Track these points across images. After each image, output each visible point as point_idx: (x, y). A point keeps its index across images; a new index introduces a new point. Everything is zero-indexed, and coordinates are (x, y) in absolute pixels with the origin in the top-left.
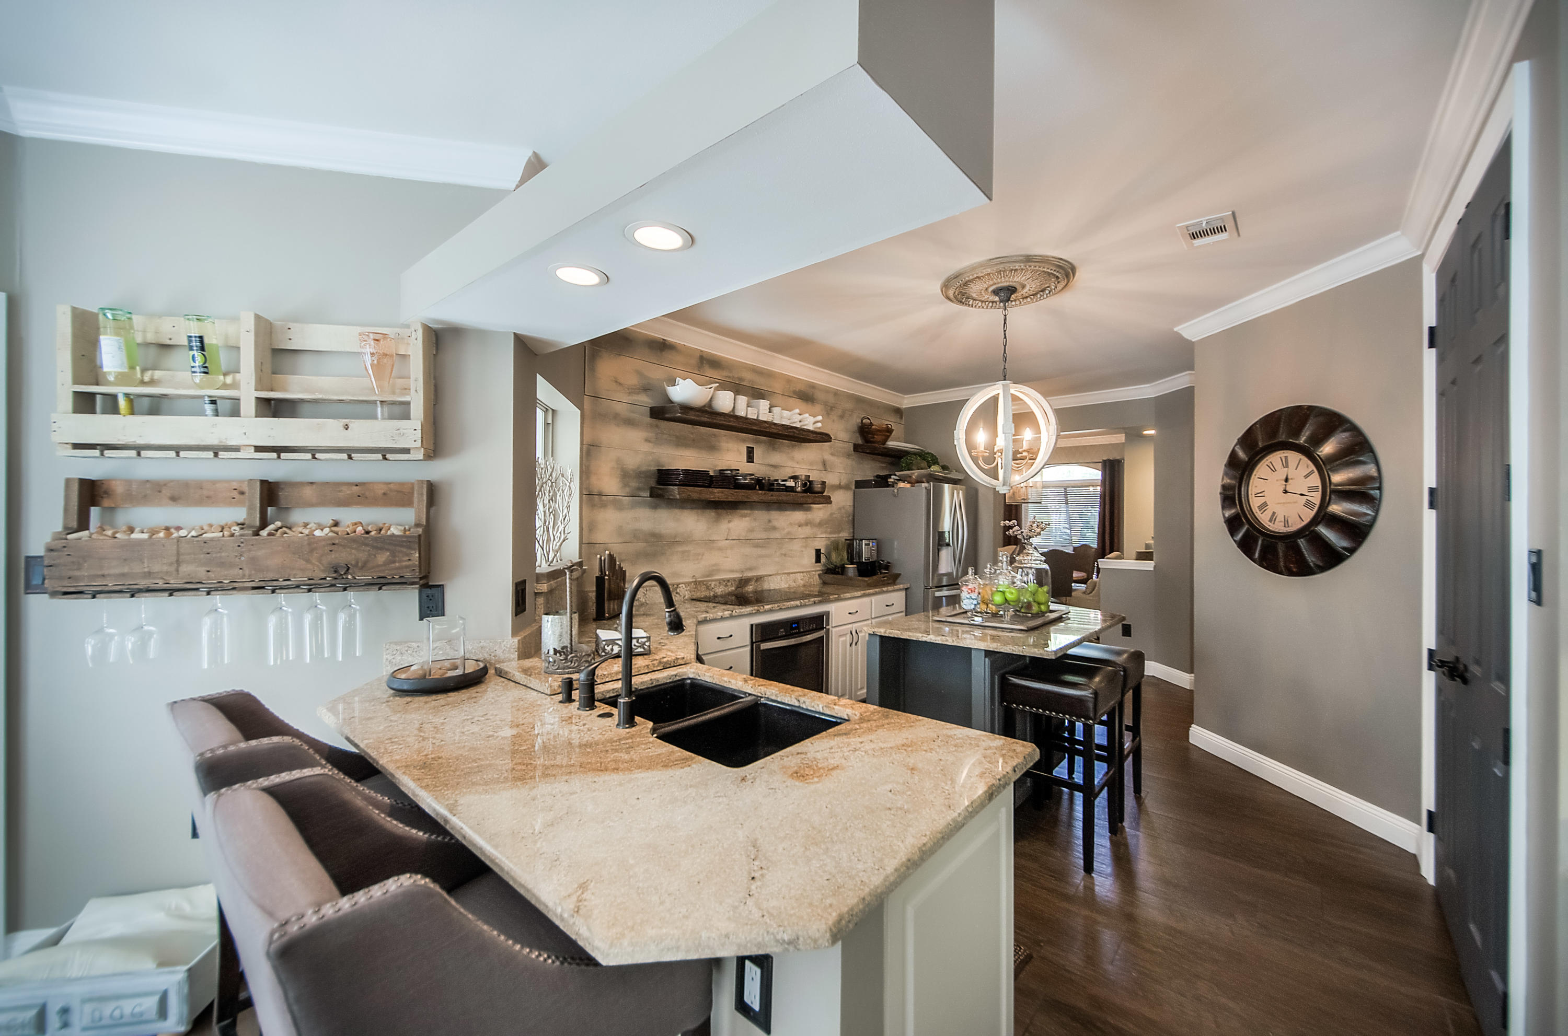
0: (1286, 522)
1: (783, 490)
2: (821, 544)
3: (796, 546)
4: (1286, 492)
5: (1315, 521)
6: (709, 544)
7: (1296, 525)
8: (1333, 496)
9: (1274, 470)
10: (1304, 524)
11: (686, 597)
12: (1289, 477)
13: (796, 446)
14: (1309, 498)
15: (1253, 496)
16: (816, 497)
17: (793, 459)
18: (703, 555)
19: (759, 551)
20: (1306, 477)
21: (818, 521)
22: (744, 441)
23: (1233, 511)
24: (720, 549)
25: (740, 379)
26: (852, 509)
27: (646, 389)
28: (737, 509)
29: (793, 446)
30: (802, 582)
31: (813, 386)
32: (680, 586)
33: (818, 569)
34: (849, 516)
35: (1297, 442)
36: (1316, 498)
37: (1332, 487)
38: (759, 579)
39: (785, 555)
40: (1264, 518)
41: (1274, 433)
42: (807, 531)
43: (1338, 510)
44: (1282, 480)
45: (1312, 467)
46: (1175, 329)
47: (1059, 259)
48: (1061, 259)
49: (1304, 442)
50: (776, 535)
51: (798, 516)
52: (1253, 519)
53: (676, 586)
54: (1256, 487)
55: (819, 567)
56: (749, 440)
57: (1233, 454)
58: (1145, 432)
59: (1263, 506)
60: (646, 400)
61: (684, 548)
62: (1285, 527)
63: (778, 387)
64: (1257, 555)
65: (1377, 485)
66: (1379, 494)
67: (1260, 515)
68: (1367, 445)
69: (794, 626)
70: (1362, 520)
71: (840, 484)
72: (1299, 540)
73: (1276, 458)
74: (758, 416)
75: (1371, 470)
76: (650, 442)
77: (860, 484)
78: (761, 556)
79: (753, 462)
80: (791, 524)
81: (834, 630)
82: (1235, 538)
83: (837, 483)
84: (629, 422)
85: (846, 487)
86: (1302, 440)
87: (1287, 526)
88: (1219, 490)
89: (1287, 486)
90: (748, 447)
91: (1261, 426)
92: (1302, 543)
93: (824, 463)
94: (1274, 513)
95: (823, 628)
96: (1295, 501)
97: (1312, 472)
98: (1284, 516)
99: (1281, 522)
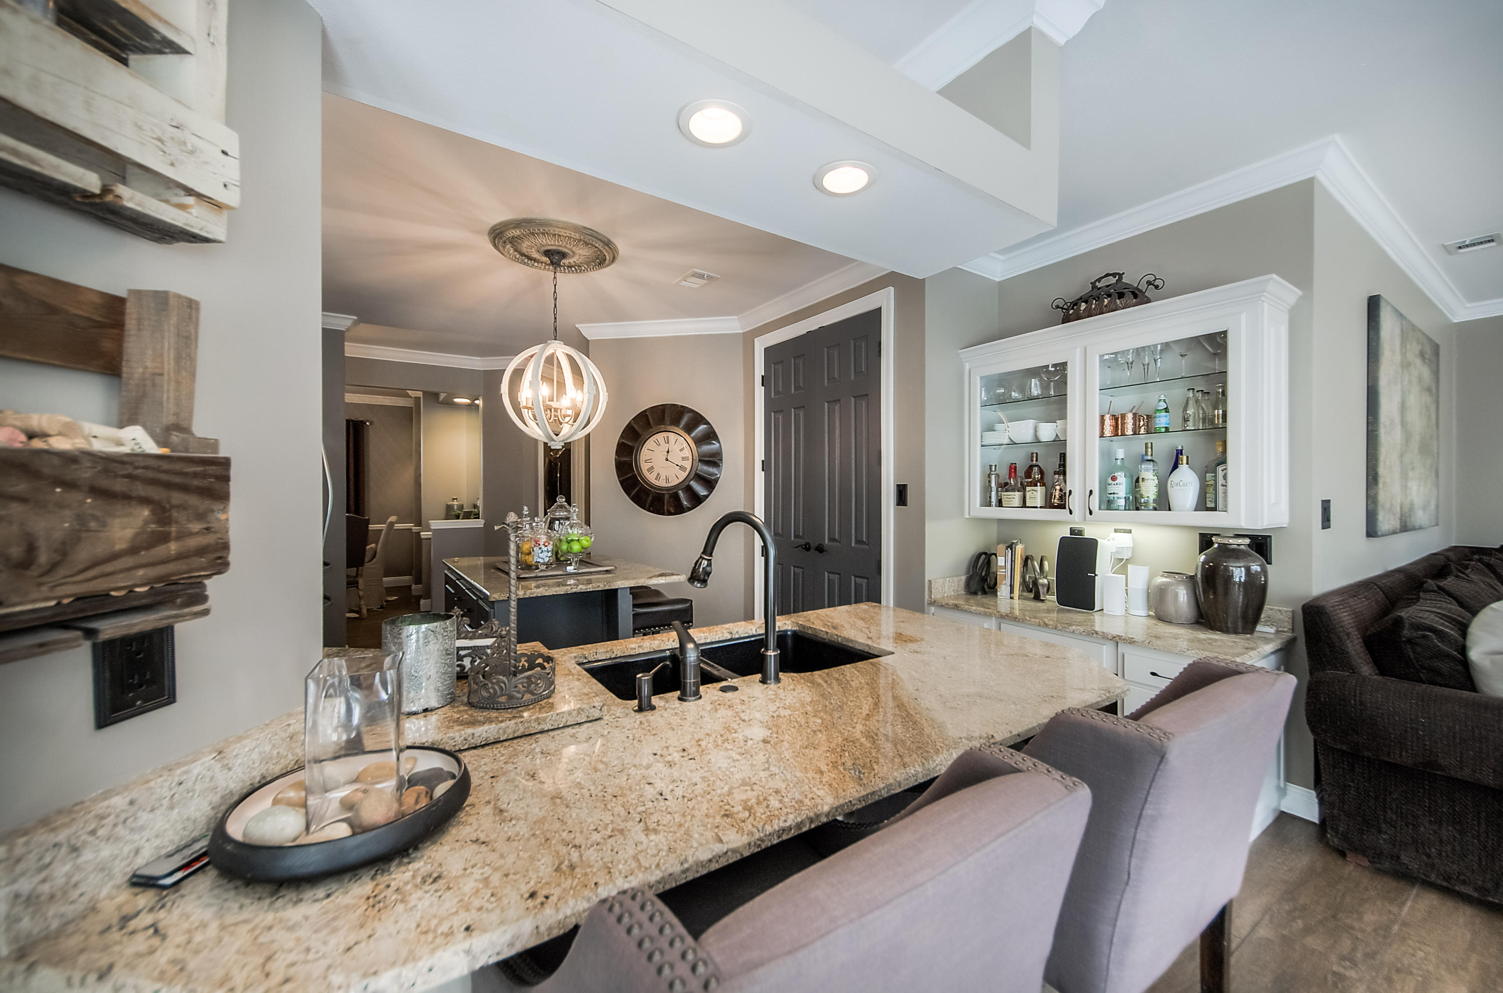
4: (667, 460)
5: (688, 479)
7: (674, 482)
8: (700, 463)
9: (659, 445)
10: (680, 481)
12: (669, 450)
14: (683, 464)
15: (642, 463)
20: (681, 450)
36: (688, 464)
37: (699, 458)
40: (651, 479)
41: (661, 420)
43: (700, 471)
44: (664, 451)
45: (685, 444)
46: (577, 326)
52: (643, 480)
54: (645, 455)
57: (620, 443)
58: (456, 400)
59: (651, 469)
64: (647, 504)
65: (720, 458)
66: (721, 463)
67: (648, 476)
68: (714, 433)
70: (713, 477)
72: (677, 492)
73: (660, 437)
82: (629, 496)
87: (668, 482)
89: (668, 456)
91: (651, 414)
92: (680, 493)
94: (658, 474)
96: (673, 466)
97: (685, 448)
98: (666, 476)
99: (664, 480)
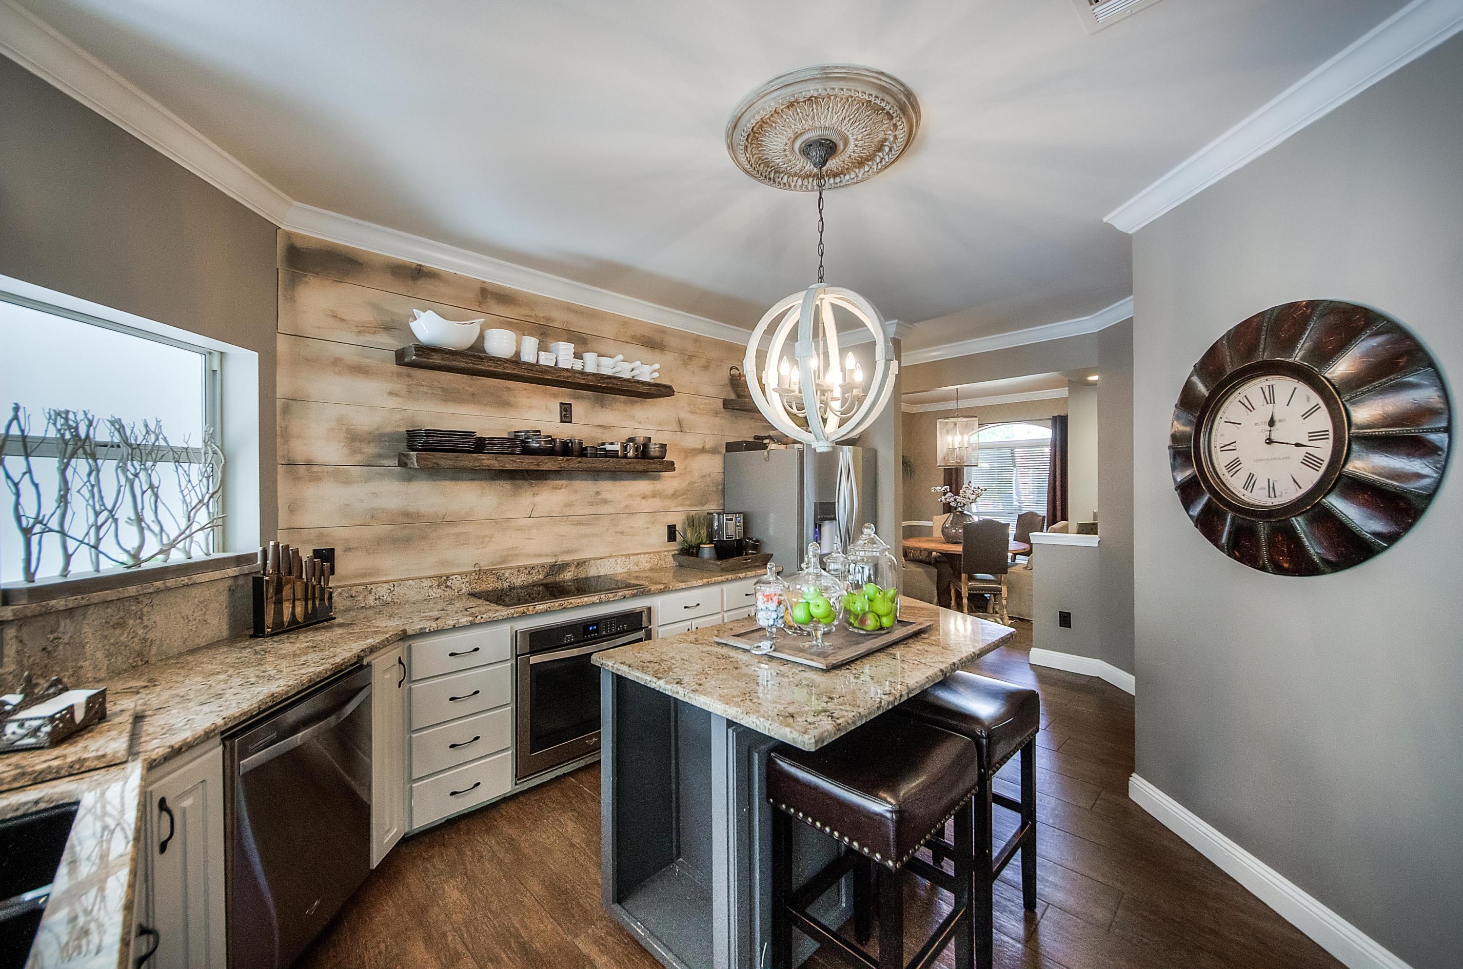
0: (1271, 489)
1: (602, 456)
2: (678, 519)
3: (639, 522)
4: (1270, 441)
5: (1321, 488)
6: (501, 523)
7: (1288, 494)
8: (1355, 447)
9: (1251, 408)
10: (1301, 492)
11: (463, 591)
12: (1276, 418)
13: (637, 402)
14: (1311, 450)
15: (1218, 449)
16: (649, 463)
17: (632, 417)
18: (491, 537)
19: (583, 530)
20: (1306, 416)
21: (671, 491)
22: (555, 396)
23: (1188, 473)
24: (520, 529)
25: (549, 319)
26: (721, 476)
27: (387, 328)
28: (546, 479)
29: (632, 403)
30: (648, 566)
31: (663, 331)
32: (451, 577)
33: (675, 548)
34: (718, 485)
35: (1290, 360)
36: (1324, 450)
37: (1353, 431)
38: (580, 564)
39: (622, 533)
40: (1235, 484)
41: (1252, 350)
42: (655, 504)
43: (1365, 470)
44: (1265, 423)
45: (1316, 399)
46: (1105, 220)
47: (877, 73)
48: (882, 73)
49: (1301, 359)
50: (610, 509)
51: (642, 486)
52: (1218, 485)
53: (445, 578)
54: (1222, 435)
55: (675, 547)
56: (565, 395)
57: (1188, 388)
58: (1089, 379)
59: (1234, 465)
60: (391, 342)
61: (459, 529)
62: (1269, 496)
63: (608, 330)
64: (1224, 539)
65: (1444, 424)
66: (1447, 440)
67: (1229, 478)
68: (1421, 354)
69: (591, 629)
70: (1412, 486)
71: (703, 448)
72: (1293, 519)
73: (1254, 389)
74: (556, 364)
75: (1428, 395)
76: (397, 395)
77: (731, 447)
78: (586, 536)
79: (571, 422)
80: (630, 496)
81: (661, 629)
82: (1191, 513)
83: (701, 446)
84: (359, 370)
85: (714, 451)
86: (1297, 357)
87: (1272, 495)
88: (1168, 442)
89: (1272, 433)
90: (561, 404)
91: (1228, 342)
92: (1299, 523)
93: (680, 423)
94: (1251, 476)
95: (641, 629)
96: (1287, 456)
97: (1316, 408)
98: (1269, 480)
99: (1264, 489)
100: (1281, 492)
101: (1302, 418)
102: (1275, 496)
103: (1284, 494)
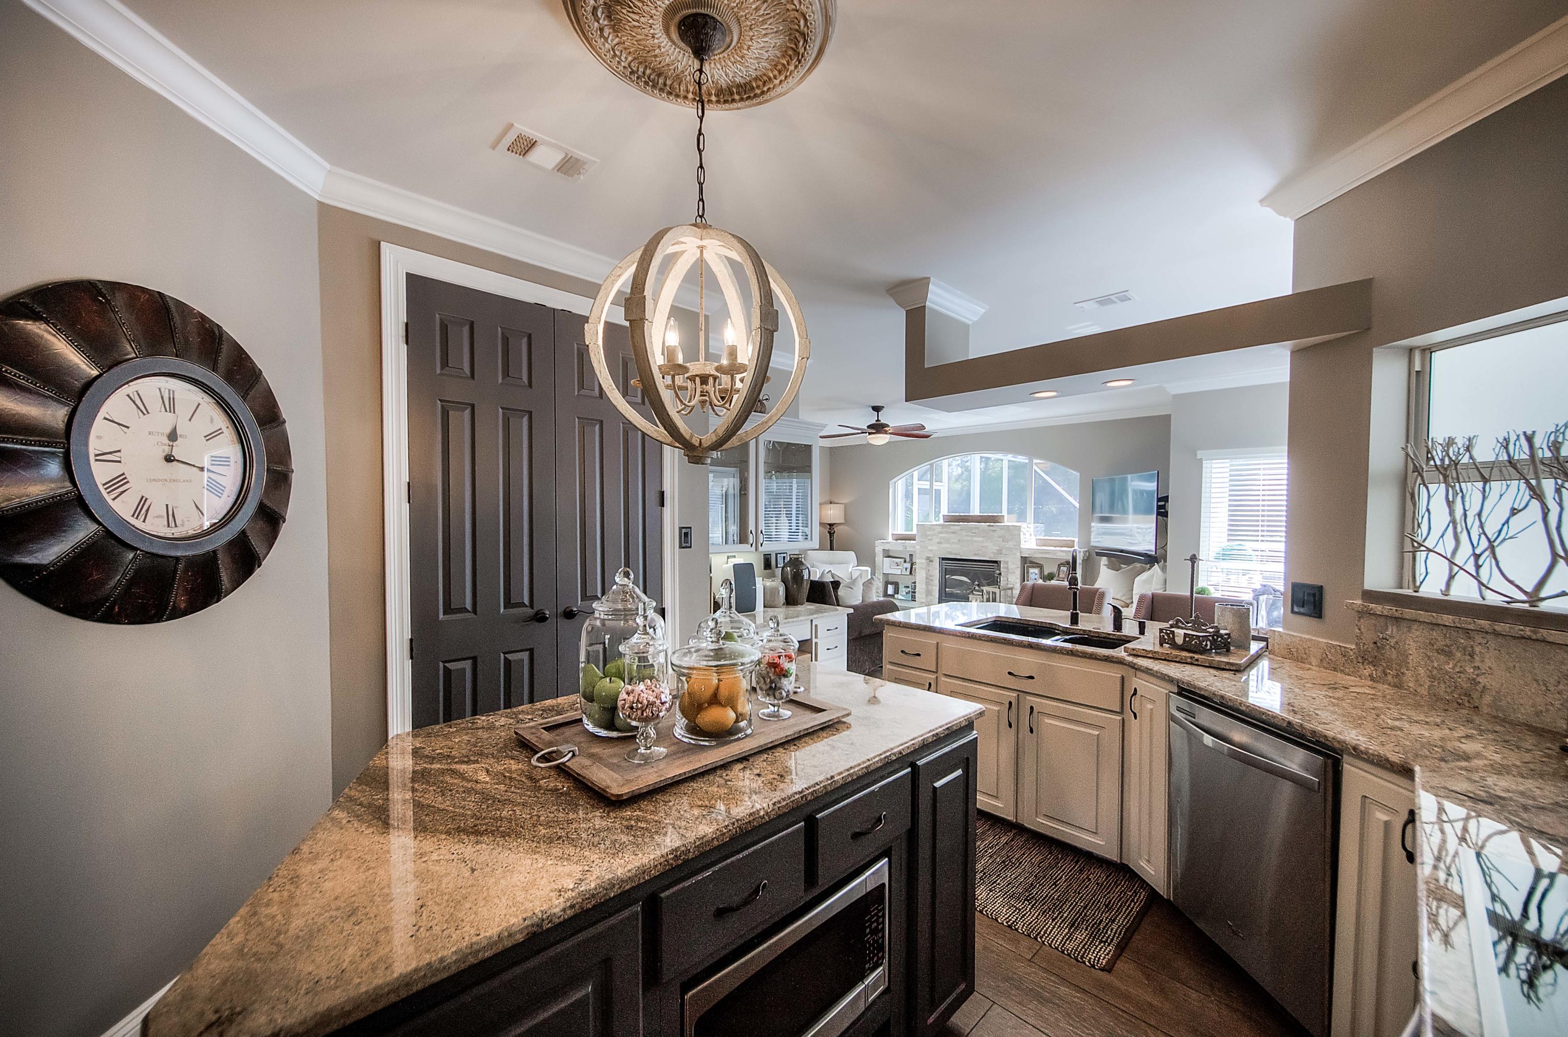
0: (171, 517)
4: (170, 459)
7: (193, 523)
9: (144, 412)
10: (208, 519)
12: (178, 432)
14: (216, 476)
15: (98, 456)
20: (211, 438)
36: (228, 477)
40: (124, 508)
44: (164, 435)
45: (221, 424)
52: (105, 513)
54: (104, 439)
59: (120, 482)
62: (169, 526)
67: (115, 499)
73: (149, 388)
87: (172, 524)
89: (173, 449)
94: (143, 500)
96: (189, 479)
97: (223, 430)
98: (167, 505)
99: (161, 517)
100: (183, 521)
101: (204, 440)
102: (176, 526)
103: (186, 523)
